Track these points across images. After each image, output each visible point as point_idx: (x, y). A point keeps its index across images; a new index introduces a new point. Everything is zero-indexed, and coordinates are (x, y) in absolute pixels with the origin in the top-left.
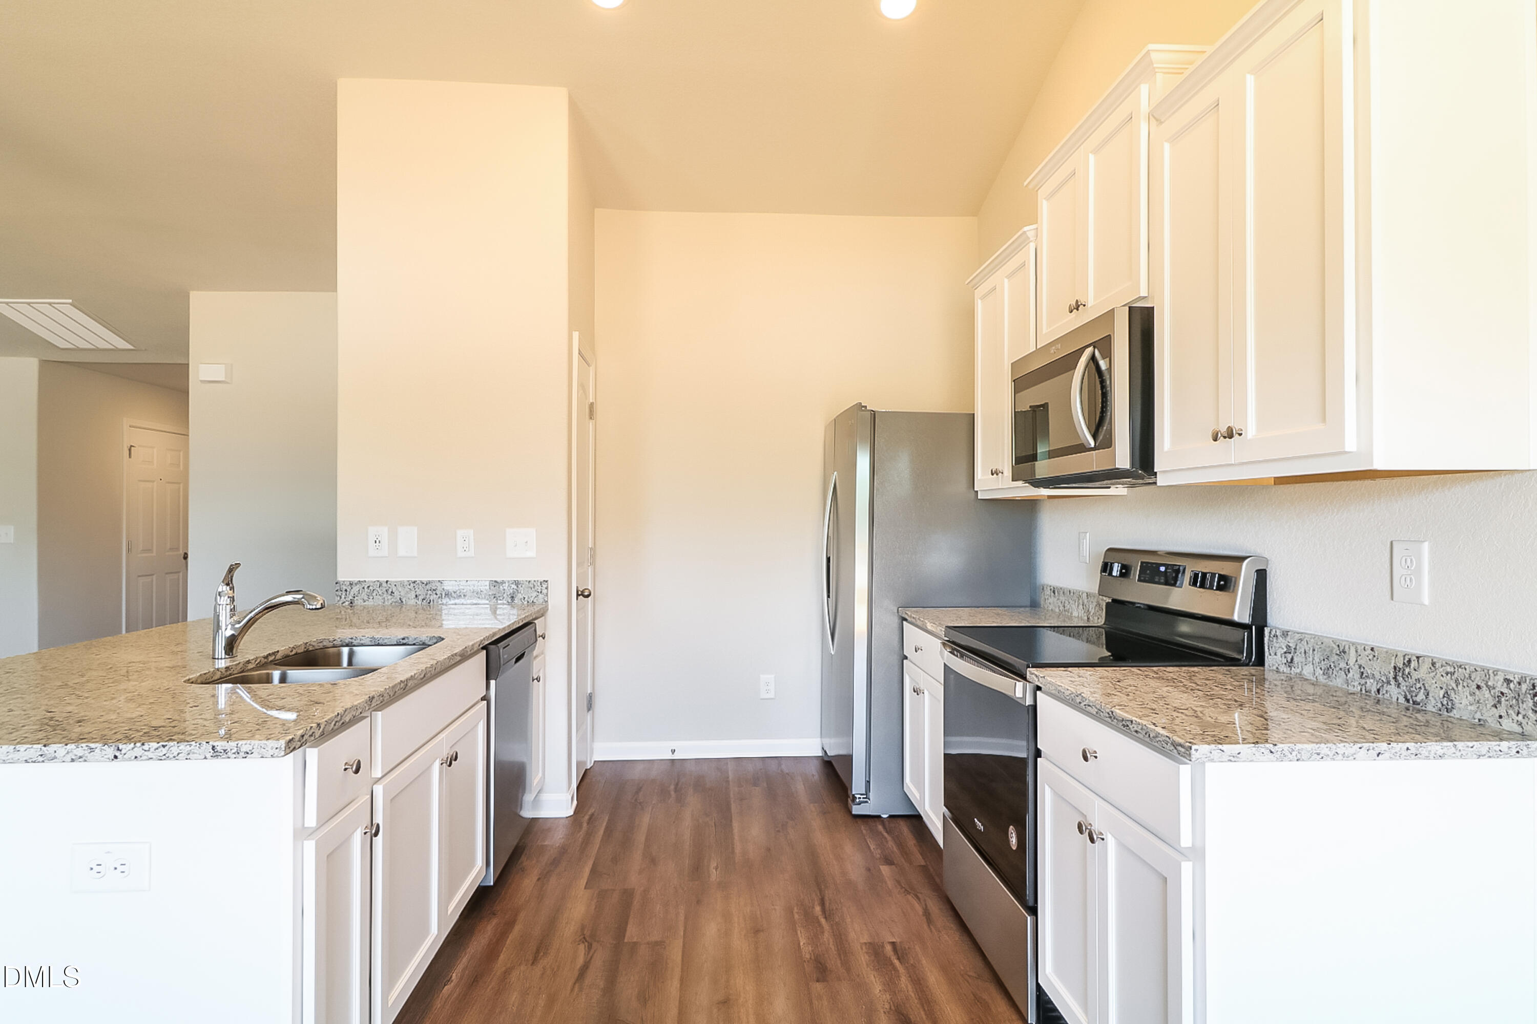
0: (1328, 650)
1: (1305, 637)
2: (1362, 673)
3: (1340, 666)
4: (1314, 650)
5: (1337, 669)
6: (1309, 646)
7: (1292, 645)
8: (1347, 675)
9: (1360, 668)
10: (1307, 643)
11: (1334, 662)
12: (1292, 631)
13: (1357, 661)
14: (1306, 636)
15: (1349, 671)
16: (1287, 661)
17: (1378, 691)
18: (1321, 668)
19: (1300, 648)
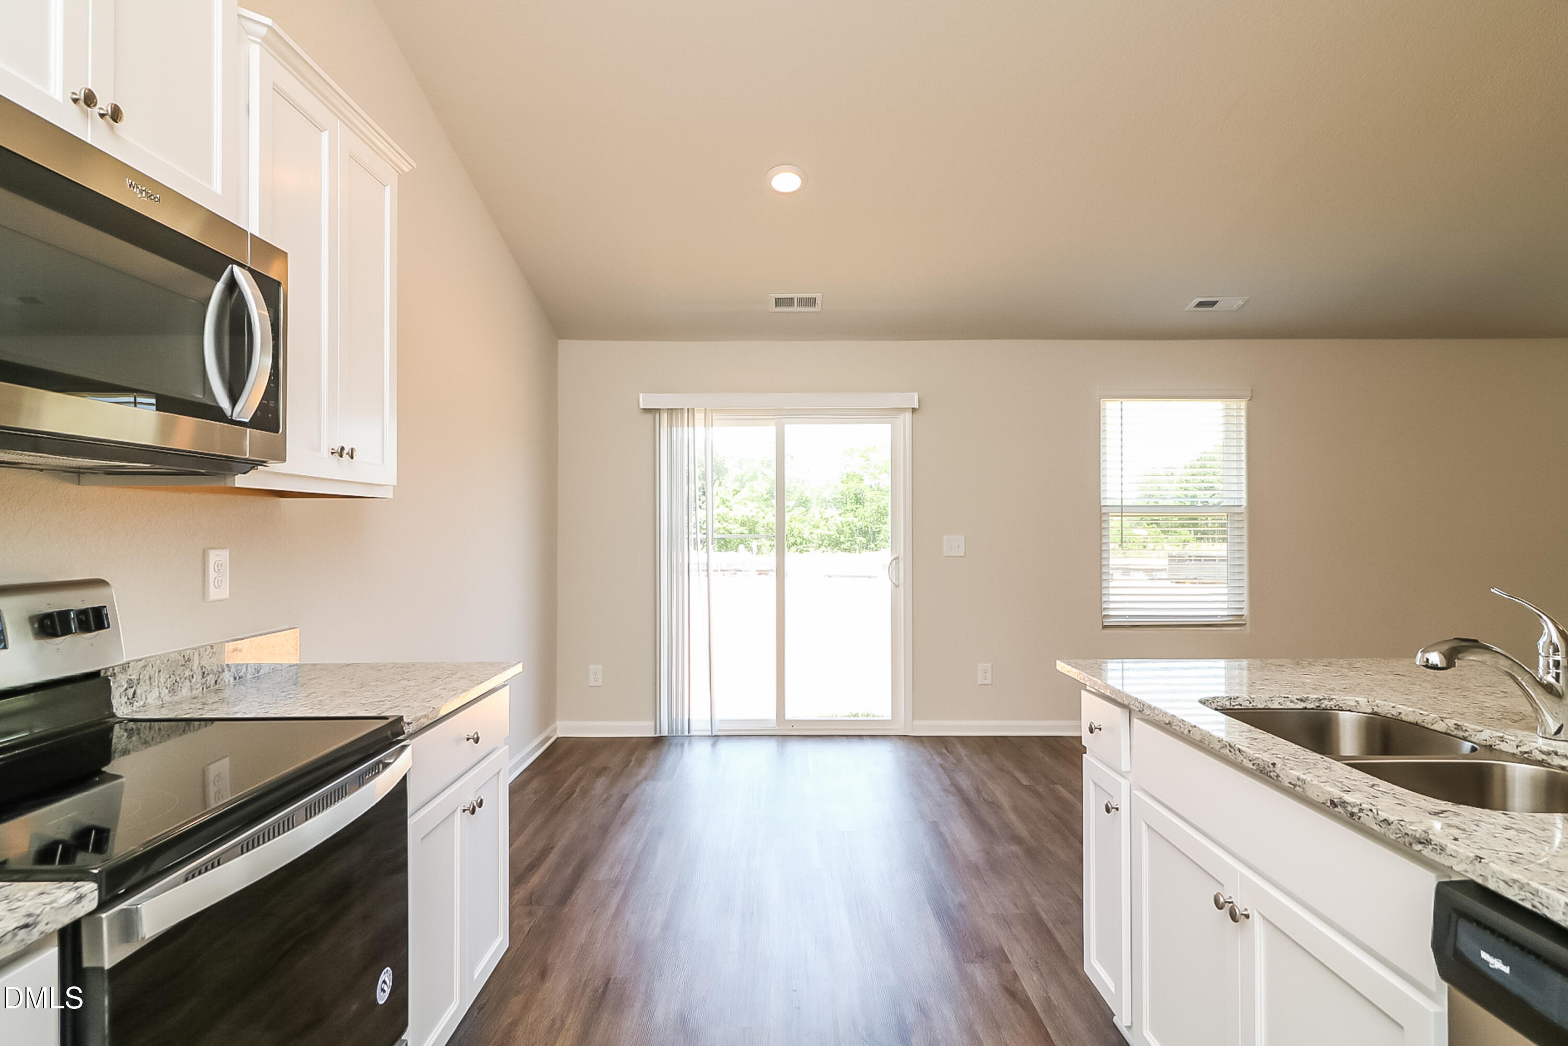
0: (174, 665)
1: (150, 661)
2: (204, 673)
3: (185, 676)
4: (160, 671)
5: (183, 679)
6: (154, 669)
7: (134, 677)
8: (191, 682)
9: (202, 669)
10: (152, 666)
11: (179, 675)
12: (132, 661)
13: (199, 664)
14: (151, 659)
15: (193, 677)
16: (128, 699)
17: (216, 682)
18: (167, 688)
19: (144, 676)
